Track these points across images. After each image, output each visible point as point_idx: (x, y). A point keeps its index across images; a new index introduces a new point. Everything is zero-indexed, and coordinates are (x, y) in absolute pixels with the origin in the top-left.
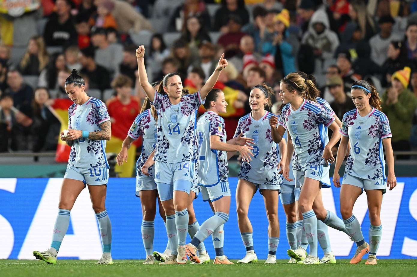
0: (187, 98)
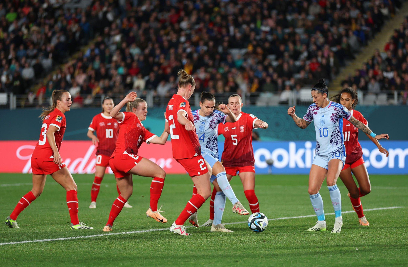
0: (216, 115)
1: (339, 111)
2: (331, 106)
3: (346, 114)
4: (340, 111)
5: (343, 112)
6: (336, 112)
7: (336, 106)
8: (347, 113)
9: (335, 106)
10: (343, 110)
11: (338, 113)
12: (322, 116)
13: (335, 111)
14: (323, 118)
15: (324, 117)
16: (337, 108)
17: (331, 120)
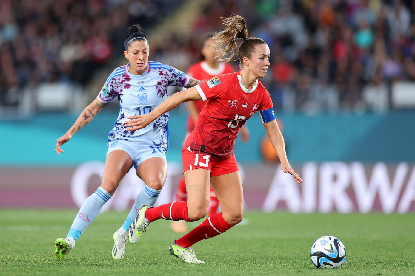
1: (167, 75)
2: (151, 69)
3: (180, 78)
4: (169, 75)
5: (173, 74)
6: (163, 76)
7: (160, 68)
8: (180, 75)
9: (157, 67)
10: (173, 72)
11: (166, 78)
12: (140, 89)
13: (161, 76)
14: (143, 92)
15: (144, 89)
16: (163, 71)
17: (158, 93)
